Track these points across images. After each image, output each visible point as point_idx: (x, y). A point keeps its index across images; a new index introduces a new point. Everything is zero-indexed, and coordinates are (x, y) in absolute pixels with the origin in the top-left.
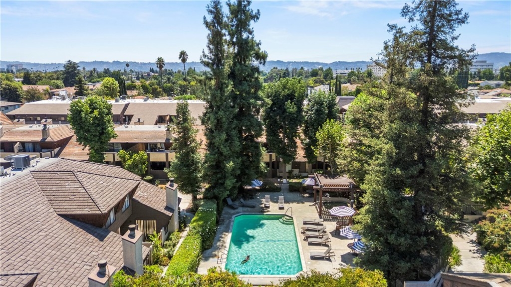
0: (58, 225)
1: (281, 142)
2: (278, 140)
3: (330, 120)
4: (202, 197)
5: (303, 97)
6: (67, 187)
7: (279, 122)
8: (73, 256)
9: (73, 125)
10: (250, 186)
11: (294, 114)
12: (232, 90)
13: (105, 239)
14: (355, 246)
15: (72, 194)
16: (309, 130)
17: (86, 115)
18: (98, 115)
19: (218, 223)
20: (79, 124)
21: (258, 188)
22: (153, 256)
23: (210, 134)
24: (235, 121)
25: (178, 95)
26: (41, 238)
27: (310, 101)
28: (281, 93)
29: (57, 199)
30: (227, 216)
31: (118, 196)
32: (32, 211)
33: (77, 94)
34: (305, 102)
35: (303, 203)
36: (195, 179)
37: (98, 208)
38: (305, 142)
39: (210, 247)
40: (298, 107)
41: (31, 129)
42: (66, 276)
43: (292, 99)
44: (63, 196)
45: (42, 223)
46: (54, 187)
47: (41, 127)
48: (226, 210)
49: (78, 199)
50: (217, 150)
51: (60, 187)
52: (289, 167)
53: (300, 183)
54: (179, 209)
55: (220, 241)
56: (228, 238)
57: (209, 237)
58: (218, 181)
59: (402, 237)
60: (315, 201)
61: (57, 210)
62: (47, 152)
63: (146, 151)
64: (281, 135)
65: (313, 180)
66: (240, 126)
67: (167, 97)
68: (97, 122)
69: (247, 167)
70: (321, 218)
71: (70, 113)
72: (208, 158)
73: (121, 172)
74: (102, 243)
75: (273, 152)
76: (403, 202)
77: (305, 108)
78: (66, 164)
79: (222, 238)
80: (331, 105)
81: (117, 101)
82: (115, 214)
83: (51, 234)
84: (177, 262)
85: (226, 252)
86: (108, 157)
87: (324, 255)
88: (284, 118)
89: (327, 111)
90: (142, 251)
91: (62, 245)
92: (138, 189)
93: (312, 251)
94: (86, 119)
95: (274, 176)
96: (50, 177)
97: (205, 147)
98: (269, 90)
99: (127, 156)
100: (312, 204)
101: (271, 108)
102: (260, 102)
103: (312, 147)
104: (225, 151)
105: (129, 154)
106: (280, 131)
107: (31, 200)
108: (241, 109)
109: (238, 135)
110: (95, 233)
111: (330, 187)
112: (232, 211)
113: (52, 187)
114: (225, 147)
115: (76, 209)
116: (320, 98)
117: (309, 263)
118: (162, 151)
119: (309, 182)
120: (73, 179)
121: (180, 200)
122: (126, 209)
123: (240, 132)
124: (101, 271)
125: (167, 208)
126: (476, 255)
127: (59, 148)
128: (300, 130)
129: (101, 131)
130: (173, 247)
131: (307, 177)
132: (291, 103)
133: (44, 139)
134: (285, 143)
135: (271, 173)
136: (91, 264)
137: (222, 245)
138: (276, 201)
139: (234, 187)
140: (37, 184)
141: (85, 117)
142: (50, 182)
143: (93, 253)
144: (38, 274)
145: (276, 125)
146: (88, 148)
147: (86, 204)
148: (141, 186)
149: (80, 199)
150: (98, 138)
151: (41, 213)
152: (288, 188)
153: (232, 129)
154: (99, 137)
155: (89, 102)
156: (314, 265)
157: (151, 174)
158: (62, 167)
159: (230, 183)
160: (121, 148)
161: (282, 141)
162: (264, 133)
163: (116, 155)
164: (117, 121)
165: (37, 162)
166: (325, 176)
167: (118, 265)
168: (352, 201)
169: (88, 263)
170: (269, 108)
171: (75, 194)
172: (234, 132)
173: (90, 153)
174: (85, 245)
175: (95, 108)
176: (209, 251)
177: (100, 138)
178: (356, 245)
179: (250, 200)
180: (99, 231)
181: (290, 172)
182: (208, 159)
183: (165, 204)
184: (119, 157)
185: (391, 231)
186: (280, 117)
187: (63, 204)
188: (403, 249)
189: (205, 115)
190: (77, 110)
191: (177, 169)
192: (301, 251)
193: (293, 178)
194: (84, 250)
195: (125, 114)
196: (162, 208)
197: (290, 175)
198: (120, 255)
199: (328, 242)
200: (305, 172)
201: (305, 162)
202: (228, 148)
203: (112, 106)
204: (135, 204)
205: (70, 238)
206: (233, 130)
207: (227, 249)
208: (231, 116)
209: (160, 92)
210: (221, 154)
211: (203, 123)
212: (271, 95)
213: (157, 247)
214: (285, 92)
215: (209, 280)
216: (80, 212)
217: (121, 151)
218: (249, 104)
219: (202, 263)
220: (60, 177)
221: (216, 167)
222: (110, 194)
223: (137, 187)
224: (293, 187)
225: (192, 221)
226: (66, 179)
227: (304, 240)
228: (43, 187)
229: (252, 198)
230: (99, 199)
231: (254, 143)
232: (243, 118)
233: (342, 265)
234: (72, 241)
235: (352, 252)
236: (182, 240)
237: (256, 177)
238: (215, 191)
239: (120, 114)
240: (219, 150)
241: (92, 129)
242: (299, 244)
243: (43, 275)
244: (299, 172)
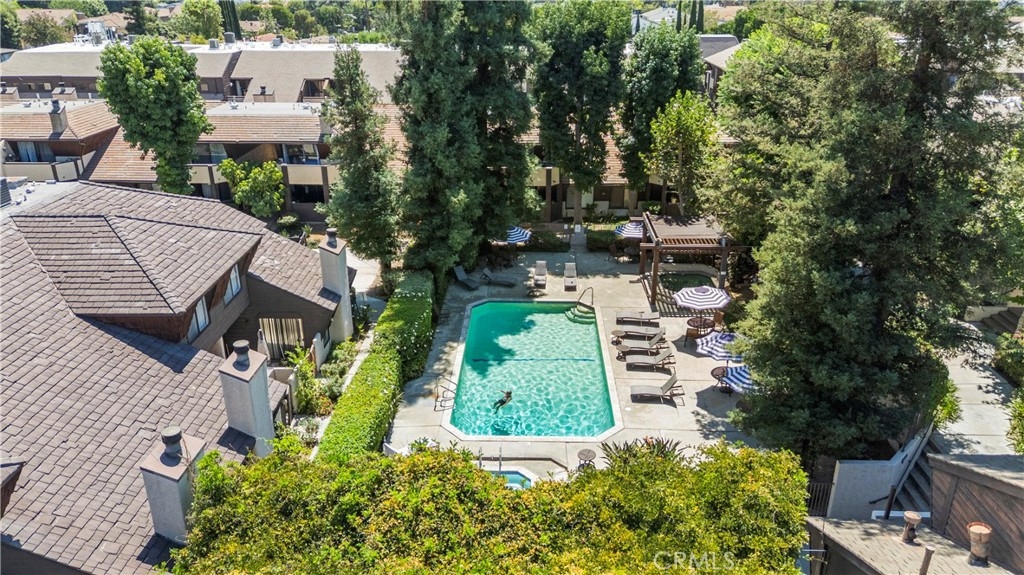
0: (79, 339)
1: (572, 142)
2: (565, 138)
3: (683, 93)
4: (401, 265)
5: (623, 38)
6: (94, 251)
7: (568, 98)
8: (113, 410)
9: (113, 102)
10: (505, 240)
11: (602, 78)
12: (462, 22)
13: (187, 368)
14: (729, 376)
15: (106, 268)
16: (634, 116)
17: (137, 81)
18: (166, 80)
19: (435, 320)
20: (125, 101)
21: (522, 244)
22: (297, 396)
23: (413, 126)
24: (469, 98)
25: (351, 31)
26: (38, 370)
27: (639, 47)
28: (574, 29)
29: (73, 280)
30: (455, 305)
31: (212, 270)
32: (16, 308)
33: (131, 29)
34: (629, 50)
35: (616, 276)
36: (384, 226)
37: (165, 300)
38: (625, 142)
39: (419, 373)
40: (611, 62)
41: (28, 110)
42: (96, 457)
43: (597, 43)
44: (85, 274)
45: (40, 336)
46: (65, 252)
47: (50, 108)
48: (453, 291)
49: (119, 280)
50: (430, 165)
51: (79, 251)
52: (587, 198)
53: (611, 234)
54: (352, 290)
55: (440, 359)
56: (457, 353)
57: (416, 354)
58: (434, 232)
59: (844, 372)
60: (642, 272)
61: (75, 305)
62: (67, 161)
63: (279, 162)
64: (573, 127)
65: (640, 228)
66: (480, 109)
67: (326, 37)
68: (164, 97)
69: (498, 201)
70: (654, 310)
71: (102, 74)
72: (411, 182)
73: (222, 212)
74: (179, 377)
75: (554, 165)
76: (854, 296)
77: (627, 63)
78: (94, 198)
79: (444, 353)
80: (688, 56)
81: (213, 46)
82: (209, 310)
83: (62, 362)
84: (346, 414)
85: (453, 387)
86: (199, 174)
87: (659, 393)
88: (580, 88)
89: (676, 73)
90: (267, 394)
91: (88, 385)
92: (260, 250)
93: (634, 383)
94: (139, 89)
95: (556, 216)
96: (55, 230)
97: (402, 157)
98: (547, 22)
99: (238, 172)
100: (636, 278)
101: (551, 65)
102: (524, 51)
103: (640, 154)
104: (449, 167)
105: (244, 169)
106: (571, 118)
107: (15, 283)
108: (482, 68)
109: (477, 130)
110: (163, 355)
111: (678, 245)
112: (467, 295)
113: (59, 252)
114: (448, 157)
115: (117, 304)
116: (661, 41)
117: (628, 409)
118: (314, 162)
119: (630, 231)
120: (106, 234)
121: (352, 273)
122: (234, 297)
123: (481, 121)
124: (169, 451)
125: (326, 293)
126: (992, 397)
127: (93, 153)
128: (615, 116)
129: (175, 119)
130: (341, 377)
131: (626, 218)
132: (596, 52)
133: (56, 134)
134: (581, 145)
135: (549, 211)
136: (154, 427)
137: (445, 370)
138: (559, 272)
139: (469, 246)
140: (26, 244)
141: (136, 87)
142: (56, 240)
143: (159, 401)
144: (22, 465)
145: (562, 104)
146: (151, 154)
147: (139, 292)
148: (266, 242)
149: (125, 280)
150: (170, 133)
151: (38, 312)
152: (585, 242)
153: (462, 116)
154: (173, 130)
155: (142, 51)
156: (639, 414)
157: (293, 211)
158: (84, 203)
159: (459, 237)
160: (225, 154)
161: (575, 142)
162: (535, 122)
163: (214, 169)
164: (217, 92)
165: (28, 192)
166: (667, 221)
167: (216, 426)
168: (723, 273)
169: (146, 425)
170: (546, 65)
171: (112, 268)
172: (467, 124)
173: (158, 166)
174: (140, 382)
175: (156, 65)
176: (416, 383)
177: (176, 134)
178: (732, 375)
179: (504, 270)
180: (173, 350)
181: (590, 208)
182: (411, 186)
183: (320, 285)
184: (223, 174)
185: (818, 357)
186: (571, 85)
187: (88, 292)
188: (842, 397)
189: (400, 82)
190: (117, 69)
191: (346, 204)
192: (610, 382)
193: (596, 221)
194: (139, 395)
195: (234, 76)
196: (313, 292)
197: (591, 216)
198: (218, 402)
199: (670, 363)
200: (622, 207)
201: (622, 186)
202: (454, 160)
203: (195, 60)
204: (253, 286)
205: (105, 368)
206: (465, 118)
207: (455, 379)
208: (460, 85)
209: (312, 25)
210: (439, 173)
211: (396, 100)
212: (552, 33)
213: (304, 377)
214: (583, 26)
215: (410, 471)
216: (126, 311)
217: (225, 162)
218: (501, 56)
219: (402, 410)
220: (78, 229)
221: (429, 203)
222: (193, 268)
223: (254, 249)
224: (595, 241)
225: (380, 319)
226: (90, 235)
227: (619, 358)
228: (41, 252)
229: (508, 266)
230: (167, 280)
231: (512, 148)
232: (487, 90)
233: (698, 414)
234: (110, 376)
235: (720, 385)
236: (360, 359)
237: (516, 223)
238: (428, 254)
239: (221, 76)
240: (433, 165)
241: (156, 113)
242: (608, 368)
243: (44, 456)
244: (610, 208)
